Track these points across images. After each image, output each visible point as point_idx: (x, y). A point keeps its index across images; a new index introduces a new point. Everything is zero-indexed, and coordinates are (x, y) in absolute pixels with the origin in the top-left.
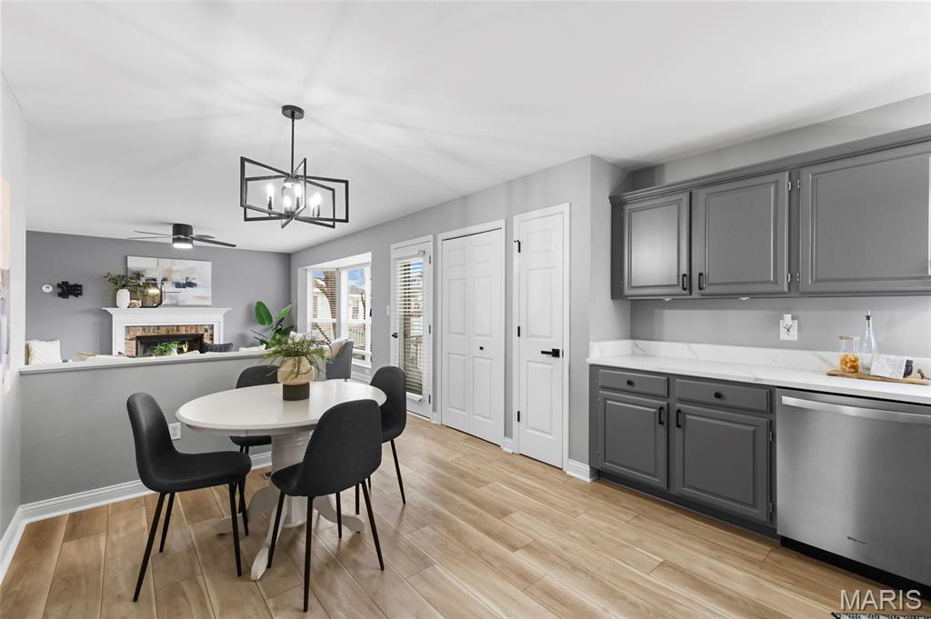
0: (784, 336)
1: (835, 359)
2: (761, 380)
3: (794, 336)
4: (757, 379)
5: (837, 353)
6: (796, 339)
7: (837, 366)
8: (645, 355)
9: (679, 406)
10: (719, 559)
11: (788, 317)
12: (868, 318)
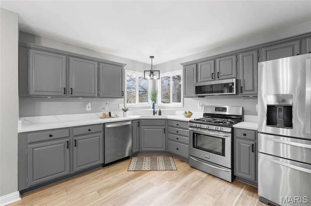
0: (87, 110)
1: (101, 114)
2: (101, 122)
3: (90, 109)
4: (100, 122)
5: (102, 113)
6: (90, 110)
7: (102, 116)
8: (31, 124)
9: (74, 138)
10: (102, 179)
11: (89, 104)
12: (107, 103)
